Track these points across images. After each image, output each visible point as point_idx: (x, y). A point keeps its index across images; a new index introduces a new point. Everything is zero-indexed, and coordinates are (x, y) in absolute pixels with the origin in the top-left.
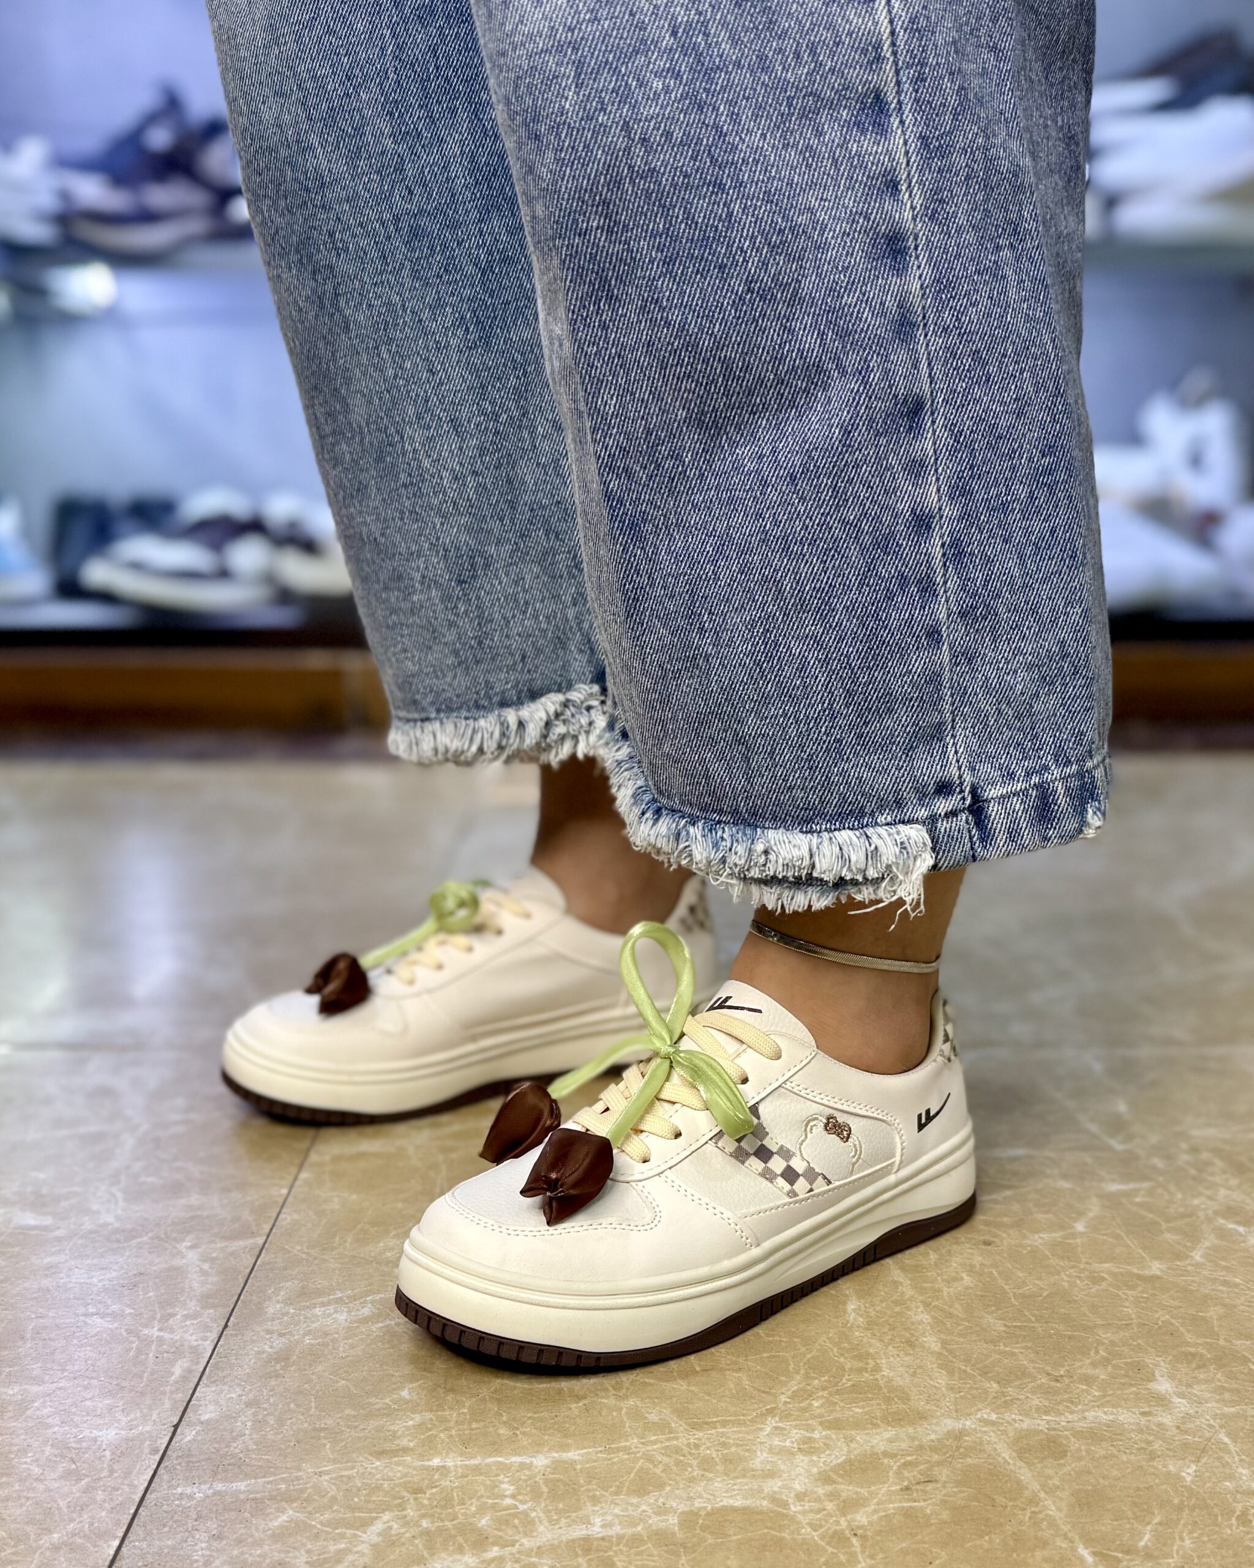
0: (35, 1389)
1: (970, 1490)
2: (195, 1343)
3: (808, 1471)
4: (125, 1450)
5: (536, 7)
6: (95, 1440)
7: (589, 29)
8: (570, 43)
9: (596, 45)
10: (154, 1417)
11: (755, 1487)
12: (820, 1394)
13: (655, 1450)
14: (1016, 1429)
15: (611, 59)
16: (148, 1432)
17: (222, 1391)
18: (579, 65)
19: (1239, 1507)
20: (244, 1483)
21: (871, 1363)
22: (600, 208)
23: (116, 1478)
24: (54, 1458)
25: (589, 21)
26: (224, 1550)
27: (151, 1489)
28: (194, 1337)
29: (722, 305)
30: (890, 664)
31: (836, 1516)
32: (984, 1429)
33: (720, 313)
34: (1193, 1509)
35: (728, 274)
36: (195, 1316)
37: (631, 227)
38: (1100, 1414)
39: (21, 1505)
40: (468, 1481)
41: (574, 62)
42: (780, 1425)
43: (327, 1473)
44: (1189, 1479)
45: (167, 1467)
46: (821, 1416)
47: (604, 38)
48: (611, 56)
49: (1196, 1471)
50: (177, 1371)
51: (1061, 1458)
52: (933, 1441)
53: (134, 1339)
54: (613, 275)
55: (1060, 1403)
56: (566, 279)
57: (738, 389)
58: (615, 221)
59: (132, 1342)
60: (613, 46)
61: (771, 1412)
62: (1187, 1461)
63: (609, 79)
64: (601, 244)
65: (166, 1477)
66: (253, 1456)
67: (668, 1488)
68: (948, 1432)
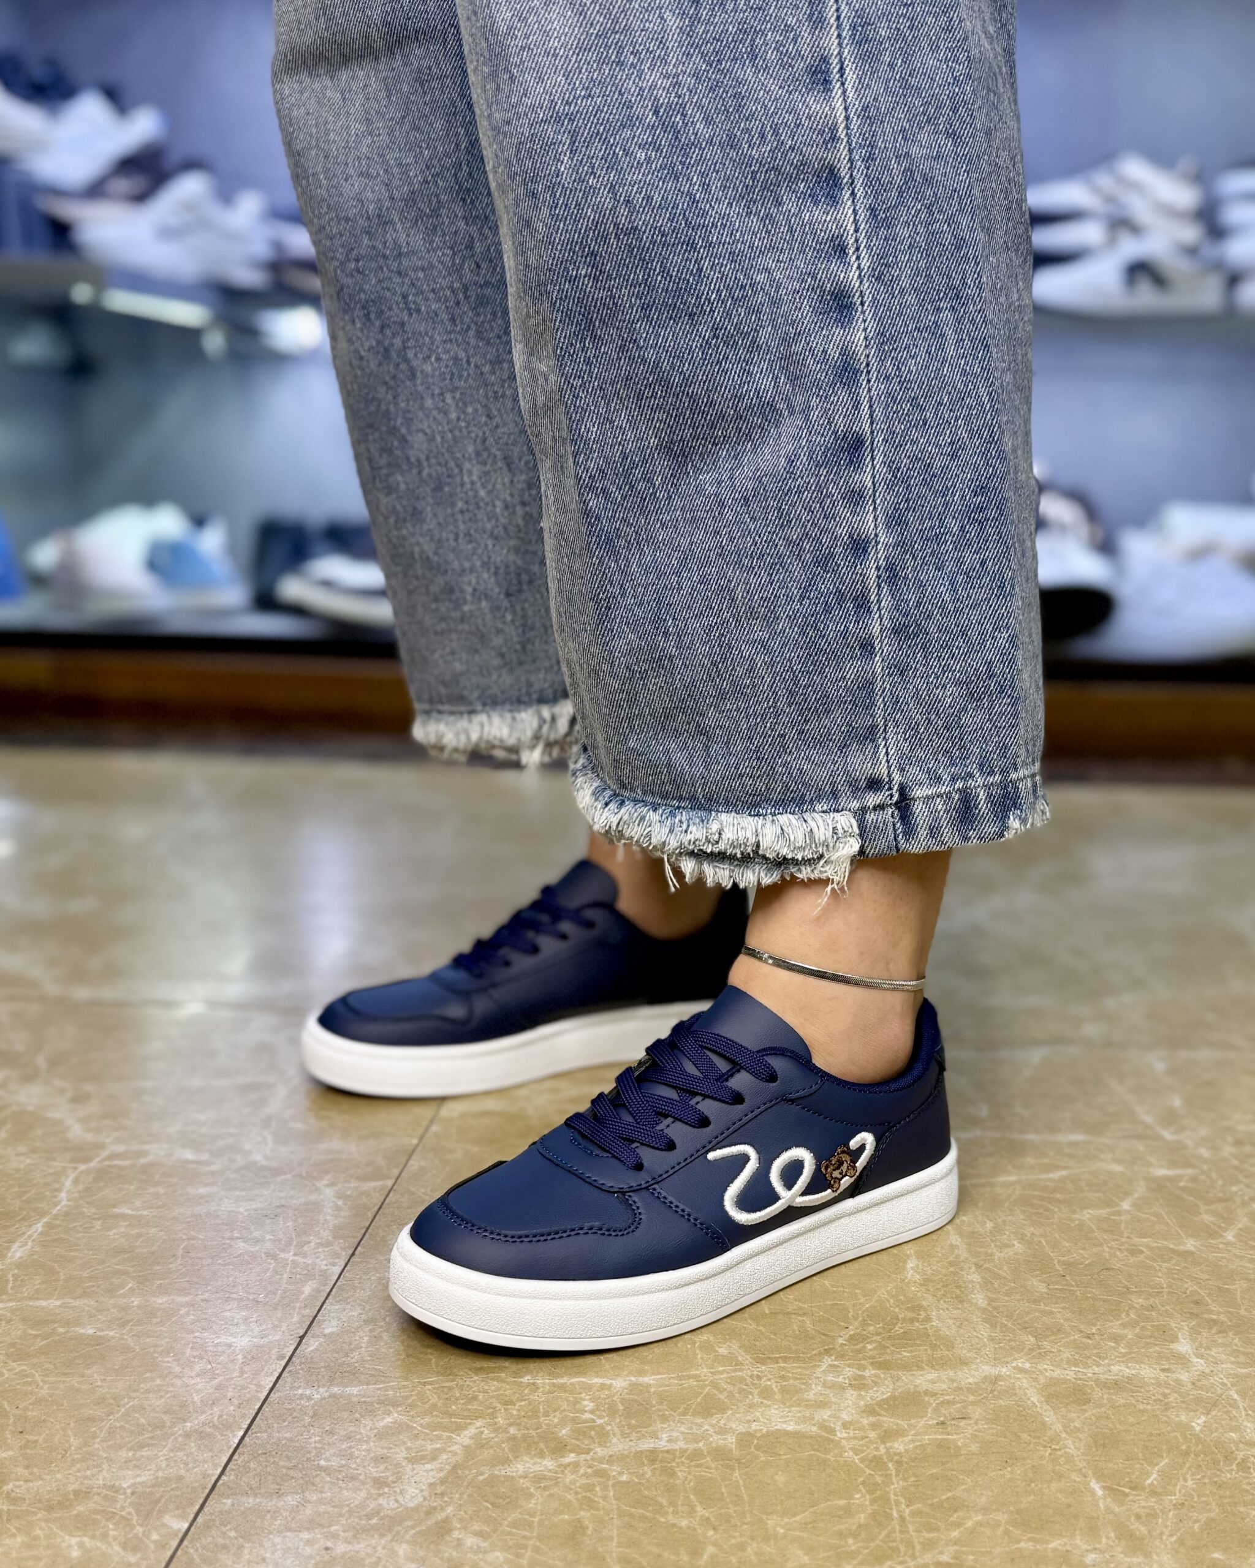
0: (180, 1299)
1: (999, 1428)
2: (325, 1268)
3: (855, 1404)
4: (254, 1356)
5: (538, 83)
6: (230, 1345)
7: (584, 104)
8: (567, 114)
9: (589, 118)
10: (284, 1328)
11: (808, 1415)
12: (874, 1338)
13: (721, 1379)
14: (1046, 1377)
15: (601, 130)
16: (277, 1341)
17: (345, 1310)
18: (574, 134)
19: (1240, 1455)
20: (357, 1389)
21: (923, 1314)
22: (588, 259)
23: (246, 1378)
24: (193, 1359)
25: (584, 97)
26: (334, 1444)
27: (275, 1389)
28: (324, 1262)
29: (691, 347)
30: (827, 670)
31: (877, 1443)
32: (1018, 1376)
33: (689, 354)
34: (1197, 1455)
35: (697, 321)
36: (329, 1244)
37: (614, 276)
38: (1123, 1368)
39: (162, 1397)
40: (553, 1397)
41: (569, 132)
42: (836, 1363)
43: (431, 1383)
44: (1198, 1428)
45: (291, 1371)
46: (874, 1357)
47: (597, 112)
48: (602, 128)
49: (1205, 1422)
50: (307, 1290)
51: (1085, 1404)
52: (970, 1384)
53: (273, 1261)
54: (597, 317)
55: (1089, 1357)
56: (555, 320)
57: (702, 422)
58: (601, 270)
59: (270, 1264)
60: (603, 120)
61: (827, 1352)
62: (1198, 1413)
63: (599, 147)
64: (588, 289)
65: (289, 1380)
66: (367, 1366)
67: (730, 1412)
68: (985, 1377)
